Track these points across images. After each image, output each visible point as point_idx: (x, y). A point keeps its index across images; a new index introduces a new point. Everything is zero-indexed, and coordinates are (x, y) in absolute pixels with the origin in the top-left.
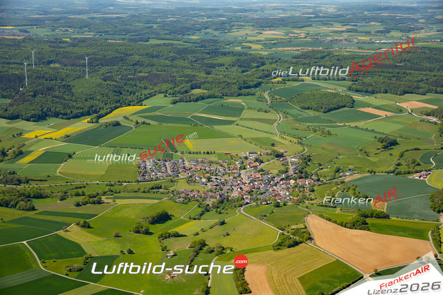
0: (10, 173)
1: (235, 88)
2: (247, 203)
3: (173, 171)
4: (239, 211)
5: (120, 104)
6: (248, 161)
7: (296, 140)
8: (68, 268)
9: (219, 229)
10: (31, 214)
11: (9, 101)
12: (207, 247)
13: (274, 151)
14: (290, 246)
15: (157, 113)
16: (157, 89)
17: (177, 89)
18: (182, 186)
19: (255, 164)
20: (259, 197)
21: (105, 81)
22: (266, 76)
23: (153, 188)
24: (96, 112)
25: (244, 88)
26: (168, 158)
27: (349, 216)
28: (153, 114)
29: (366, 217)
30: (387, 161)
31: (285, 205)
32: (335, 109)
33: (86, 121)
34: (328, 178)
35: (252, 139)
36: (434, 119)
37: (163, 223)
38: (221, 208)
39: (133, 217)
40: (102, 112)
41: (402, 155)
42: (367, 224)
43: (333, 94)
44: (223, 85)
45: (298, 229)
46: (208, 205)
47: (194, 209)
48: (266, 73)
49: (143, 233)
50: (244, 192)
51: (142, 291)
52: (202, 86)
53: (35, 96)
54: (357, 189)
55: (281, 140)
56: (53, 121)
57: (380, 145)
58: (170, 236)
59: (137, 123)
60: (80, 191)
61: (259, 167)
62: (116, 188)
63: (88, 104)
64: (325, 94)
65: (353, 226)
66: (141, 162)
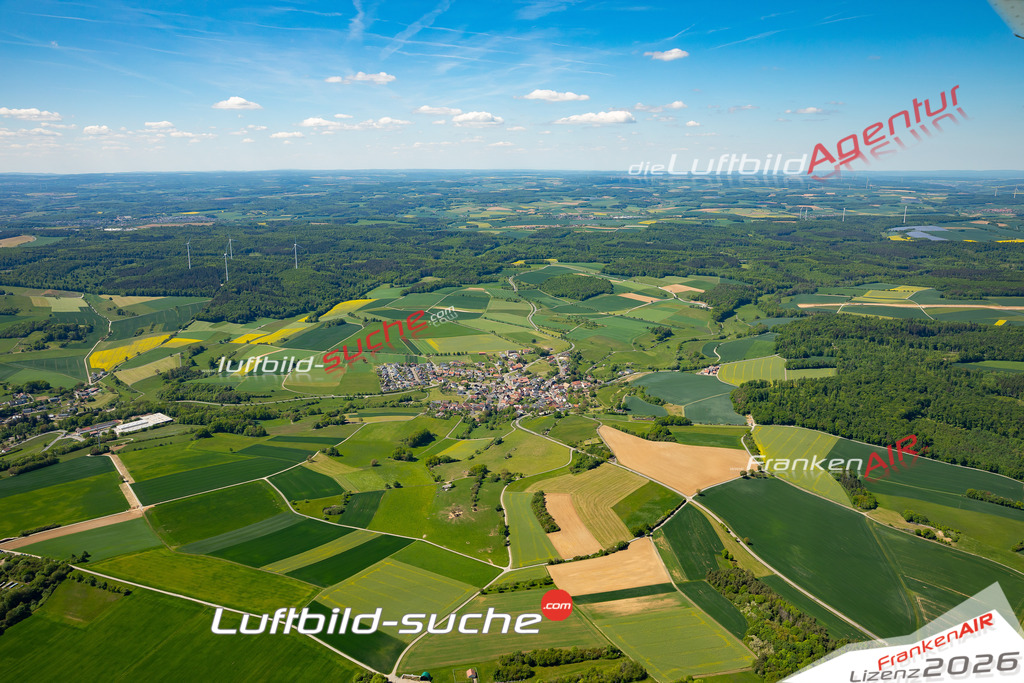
0: (226, 389)
1: (473, 274)
2: (522, 415)
3: (422, 378)
4: (514, 425)
5: (340, 298)
6: (509, 363)
7: (559, 335)
8: (326, 511)
9: (495, 449)
10: (262, 441)
11: (210, 300)
12: (490, 474)
13: (538, 349)
14: (590, 468)
15: (387, 308)
16: (380, 278)
17: (404, 277)
18: (436, 397)
19: (517, 366)
20: (531, 406)
21: (318, 271)
22: (506, 259)
23: (401, 401)
24: (312, 309)
25: (484, 274)
26: (412, 362)
27: (646, 425)
28: (382, 308)
29: (666, 424)
30: (666, 355)
31: (567, 415)
32: (593, 295)
33: (303, 320)
34: (606, 379)
35: (507, 334)
36: (704, 305)
37: (426, 445)
38: (491, 422)
39: (389, 439)
40: (320, 309)
41: (680, 348)
42: (670, 434)
43: (588, 278)
44: (459, 271)
45: (593, 445)
46: (474, 419)
48: (505, 256)
49: (406, 460)
50: (512, 400)
51: (424, 536)
52: (434, 274)
53: (238, 292)
54: (645, 391)
55: (541, 335)
56: (264, 322)
57: (655, 337)
58: (439, 461)
59: (366, 320)
60: (315, 408)
61: (525, 369)
62: (355, 402)
63: (303, 299)
64: (579, 278)
65: (657, 438)
66: (381, 368)
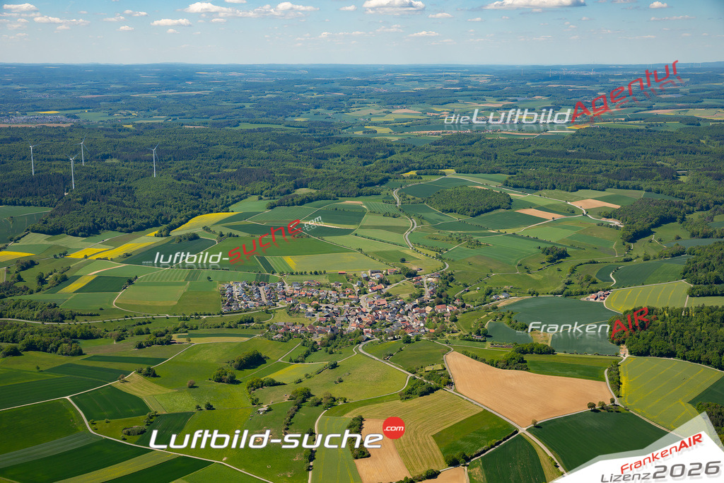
0: (50, 306)
1: (354, 184)
2: (368, 339)
3: (269, 299)
4: (357, 350)
5: (198, 210)
6: (370, 283)
7: (433, 254)
8: (126, 431)
9: (330, 375)
10: (77, 360)
11: (49, 210)
12: (312, 398)
13: (404, 269)
14: (423, 394)
15: (248, 222)
16: (248, 189)
17: (276, 189)
18: (281, 319)
19: (378, 287)
20: (383, 330)
21: (179, 180)
22: (396, 169)
23: (241, 322)
24: (166, 222)
25: (366, 185)
26: (262, 280)
27: (502, 352)
28: (243, 222)
29: (525, 352)
31: (417, 340)
32: (487, 211)
33: (153, 234)
34: (476, 303)
35: (376, 253)
36: (616, 223)
37: (254, 368)
38: (332, 346)
39: (215, 361)
40: (174, 221)
41: (573, 271)
42: (526, 362)
43: (484, 191)
44: (337, 182)
45: (434, 372)
46: (316, 343)
47: (296, 348)
48: (395, 165)
49: (227, 382)
50: (364, 324)
51: (225, 459)
52: (309, 184)
53: (84, 202)
54: (513, 316)
55: (414, 254)
56: (108, 235)
57: (545, 258)
58: (263, 385)
59: (222, 235)
60: (143, 328)
61: (385, 291)
62: (193, 323)
63: (156, 211)
64: (474, 192)
65: (507, 365)
66: (226, 286)
